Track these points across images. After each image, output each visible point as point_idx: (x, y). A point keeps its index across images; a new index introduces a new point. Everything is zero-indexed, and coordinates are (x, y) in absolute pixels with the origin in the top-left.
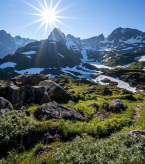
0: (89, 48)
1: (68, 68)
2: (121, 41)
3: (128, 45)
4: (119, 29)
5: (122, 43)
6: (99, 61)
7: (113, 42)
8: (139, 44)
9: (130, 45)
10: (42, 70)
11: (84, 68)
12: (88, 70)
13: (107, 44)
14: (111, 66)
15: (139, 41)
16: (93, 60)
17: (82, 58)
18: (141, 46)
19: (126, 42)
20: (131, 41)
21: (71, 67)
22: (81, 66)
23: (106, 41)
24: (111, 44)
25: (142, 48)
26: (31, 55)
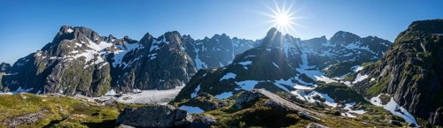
0: (311, 51)
1: (282, 81)
2: (342, 45)
3: (349, 51)
4: (341, 32)
5: (343, 48)
6: (320, 69)
7: (334, 46)
8: (358, 50)
9: (351, 51)
10: (256, 82)
11: (300, 81)
13: (329, 47)
14: (330, 77)
15: (358, 47)
16: (314, 67)
17: (302, 64)
18: (360, 52)
19: (347, 47)
20: (352, 46)
21: (286, 80)
22: (296, 78)
23: (328, 44)
24: (332, 48)
25: (360, 55)
26: (248, 66)
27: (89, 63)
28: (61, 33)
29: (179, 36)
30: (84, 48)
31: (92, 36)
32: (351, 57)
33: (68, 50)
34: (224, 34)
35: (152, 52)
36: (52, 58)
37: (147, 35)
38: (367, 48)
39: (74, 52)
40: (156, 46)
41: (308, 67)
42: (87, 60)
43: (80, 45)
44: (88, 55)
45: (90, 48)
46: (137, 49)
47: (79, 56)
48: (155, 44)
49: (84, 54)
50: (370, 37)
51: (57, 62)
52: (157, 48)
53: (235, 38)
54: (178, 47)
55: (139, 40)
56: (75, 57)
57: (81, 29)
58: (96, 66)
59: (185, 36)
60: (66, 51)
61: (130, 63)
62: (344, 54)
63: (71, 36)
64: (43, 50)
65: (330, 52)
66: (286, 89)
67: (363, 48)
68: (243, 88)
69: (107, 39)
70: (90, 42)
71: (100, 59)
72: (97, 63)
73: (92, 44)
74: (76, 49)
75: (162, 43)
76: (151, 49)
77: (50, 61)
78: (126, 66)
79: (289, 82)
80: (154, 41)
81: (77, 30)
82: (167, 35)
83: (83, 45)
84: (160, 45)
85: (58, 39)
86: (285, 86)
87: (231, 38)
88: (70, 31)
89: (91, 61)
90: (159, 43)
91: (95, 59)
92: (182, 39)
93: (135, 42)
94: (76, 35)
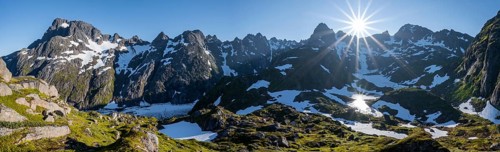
1: (334, 90)
2: (410, 42)
3: (419, 49)
4: (407, 26)
5: (412, 45)
6: (383, 73)
7: (401, 43)
8: (431, 47)
9: (421, 48)
10: (297, 93)
11: (359, 89)
12: (364, 91)
13: (394, 45)
15: (430, 44)
16: (375, 71)
17: (360, 67)
18: (433, 50)
19: (417, 44)
20: (422, 43)
21: (339, 88)
22: (354, 85)
23: (392, 42)
24: (398, 46)
25: (434, 53)
27: (86, 67)
28: (54, 28)
29: (202, 36)
30: (81, 48)
31: (93, 33)
32: (423, 56)
33: (60, 49)
34: (259, 34)
35: (166, 56)
36: (40, 58)
37: (162, 34)
38: (441, 44)
39: (68, 52)
40: (172, 49)
41: (369, 72)
42: (84, 63)
43: (77, 44)
44: (85, 57)
45: (88, 49)
46: (147, 52)
47: (74, 57)
48: (170, 46)
49: (80, 56)
50: (445, 31)
51: (45, 63)
52: (172, 50)
53: (274, 39)
54: (200, 50)
55: (151, 41)
56: (69, 59)
57: (79, 24)
58: (94, 71)
59: (209, 36)
60: (58, 50)
61: (138, 68)
62: (413, 52)
63: (65, 32)
64: (30, 47)
65: (396, 51)
66: (340, 101)
67: (437, 44)
68: (279, 100)
69: (112, 39)
70: (90, 41)
71: (100, 63)
72: (95, 67)
73: (91, 44)
74: (71, 49)
75: (180, 45)
76: (166, 52)
77: (37, 62)
78: (133, 72)
79: (344, 91)
80: (170, 43)
81: (74, 25)
82: (186, 35)
83: (81, 44)
84: (176, 48)
85: (49, 35)
86: (339, 96)
87: (269, 39)
88: (65, 25)
89: (88, 65)
90: (175, 44)
91: (94, 63)
92: (205, 40)
93: (146, 43)
94: (71, 30)
